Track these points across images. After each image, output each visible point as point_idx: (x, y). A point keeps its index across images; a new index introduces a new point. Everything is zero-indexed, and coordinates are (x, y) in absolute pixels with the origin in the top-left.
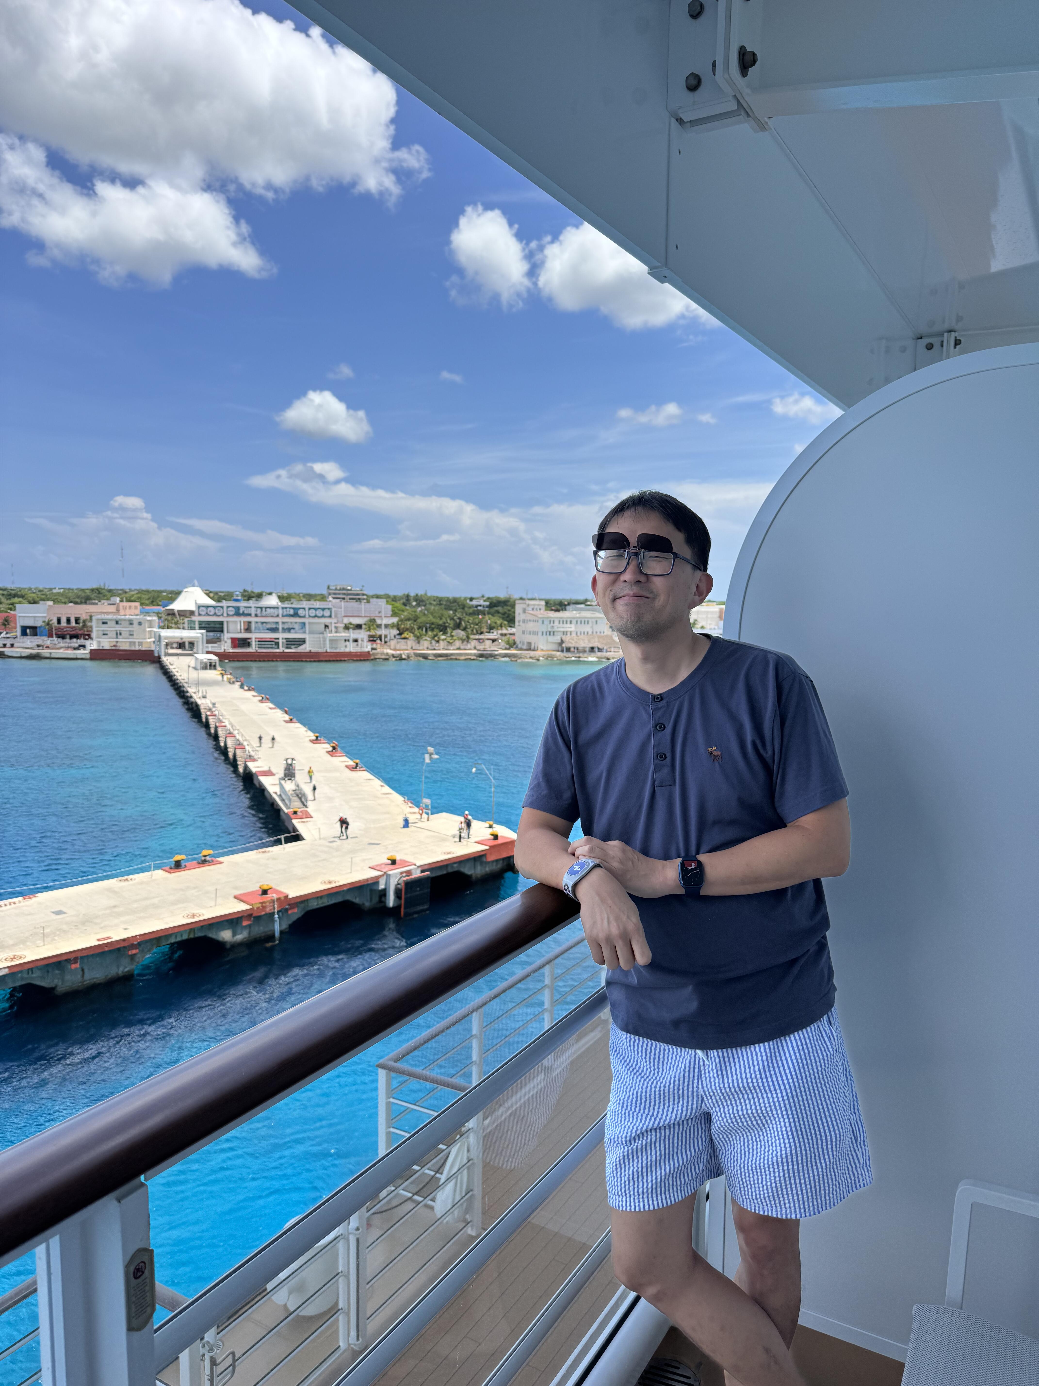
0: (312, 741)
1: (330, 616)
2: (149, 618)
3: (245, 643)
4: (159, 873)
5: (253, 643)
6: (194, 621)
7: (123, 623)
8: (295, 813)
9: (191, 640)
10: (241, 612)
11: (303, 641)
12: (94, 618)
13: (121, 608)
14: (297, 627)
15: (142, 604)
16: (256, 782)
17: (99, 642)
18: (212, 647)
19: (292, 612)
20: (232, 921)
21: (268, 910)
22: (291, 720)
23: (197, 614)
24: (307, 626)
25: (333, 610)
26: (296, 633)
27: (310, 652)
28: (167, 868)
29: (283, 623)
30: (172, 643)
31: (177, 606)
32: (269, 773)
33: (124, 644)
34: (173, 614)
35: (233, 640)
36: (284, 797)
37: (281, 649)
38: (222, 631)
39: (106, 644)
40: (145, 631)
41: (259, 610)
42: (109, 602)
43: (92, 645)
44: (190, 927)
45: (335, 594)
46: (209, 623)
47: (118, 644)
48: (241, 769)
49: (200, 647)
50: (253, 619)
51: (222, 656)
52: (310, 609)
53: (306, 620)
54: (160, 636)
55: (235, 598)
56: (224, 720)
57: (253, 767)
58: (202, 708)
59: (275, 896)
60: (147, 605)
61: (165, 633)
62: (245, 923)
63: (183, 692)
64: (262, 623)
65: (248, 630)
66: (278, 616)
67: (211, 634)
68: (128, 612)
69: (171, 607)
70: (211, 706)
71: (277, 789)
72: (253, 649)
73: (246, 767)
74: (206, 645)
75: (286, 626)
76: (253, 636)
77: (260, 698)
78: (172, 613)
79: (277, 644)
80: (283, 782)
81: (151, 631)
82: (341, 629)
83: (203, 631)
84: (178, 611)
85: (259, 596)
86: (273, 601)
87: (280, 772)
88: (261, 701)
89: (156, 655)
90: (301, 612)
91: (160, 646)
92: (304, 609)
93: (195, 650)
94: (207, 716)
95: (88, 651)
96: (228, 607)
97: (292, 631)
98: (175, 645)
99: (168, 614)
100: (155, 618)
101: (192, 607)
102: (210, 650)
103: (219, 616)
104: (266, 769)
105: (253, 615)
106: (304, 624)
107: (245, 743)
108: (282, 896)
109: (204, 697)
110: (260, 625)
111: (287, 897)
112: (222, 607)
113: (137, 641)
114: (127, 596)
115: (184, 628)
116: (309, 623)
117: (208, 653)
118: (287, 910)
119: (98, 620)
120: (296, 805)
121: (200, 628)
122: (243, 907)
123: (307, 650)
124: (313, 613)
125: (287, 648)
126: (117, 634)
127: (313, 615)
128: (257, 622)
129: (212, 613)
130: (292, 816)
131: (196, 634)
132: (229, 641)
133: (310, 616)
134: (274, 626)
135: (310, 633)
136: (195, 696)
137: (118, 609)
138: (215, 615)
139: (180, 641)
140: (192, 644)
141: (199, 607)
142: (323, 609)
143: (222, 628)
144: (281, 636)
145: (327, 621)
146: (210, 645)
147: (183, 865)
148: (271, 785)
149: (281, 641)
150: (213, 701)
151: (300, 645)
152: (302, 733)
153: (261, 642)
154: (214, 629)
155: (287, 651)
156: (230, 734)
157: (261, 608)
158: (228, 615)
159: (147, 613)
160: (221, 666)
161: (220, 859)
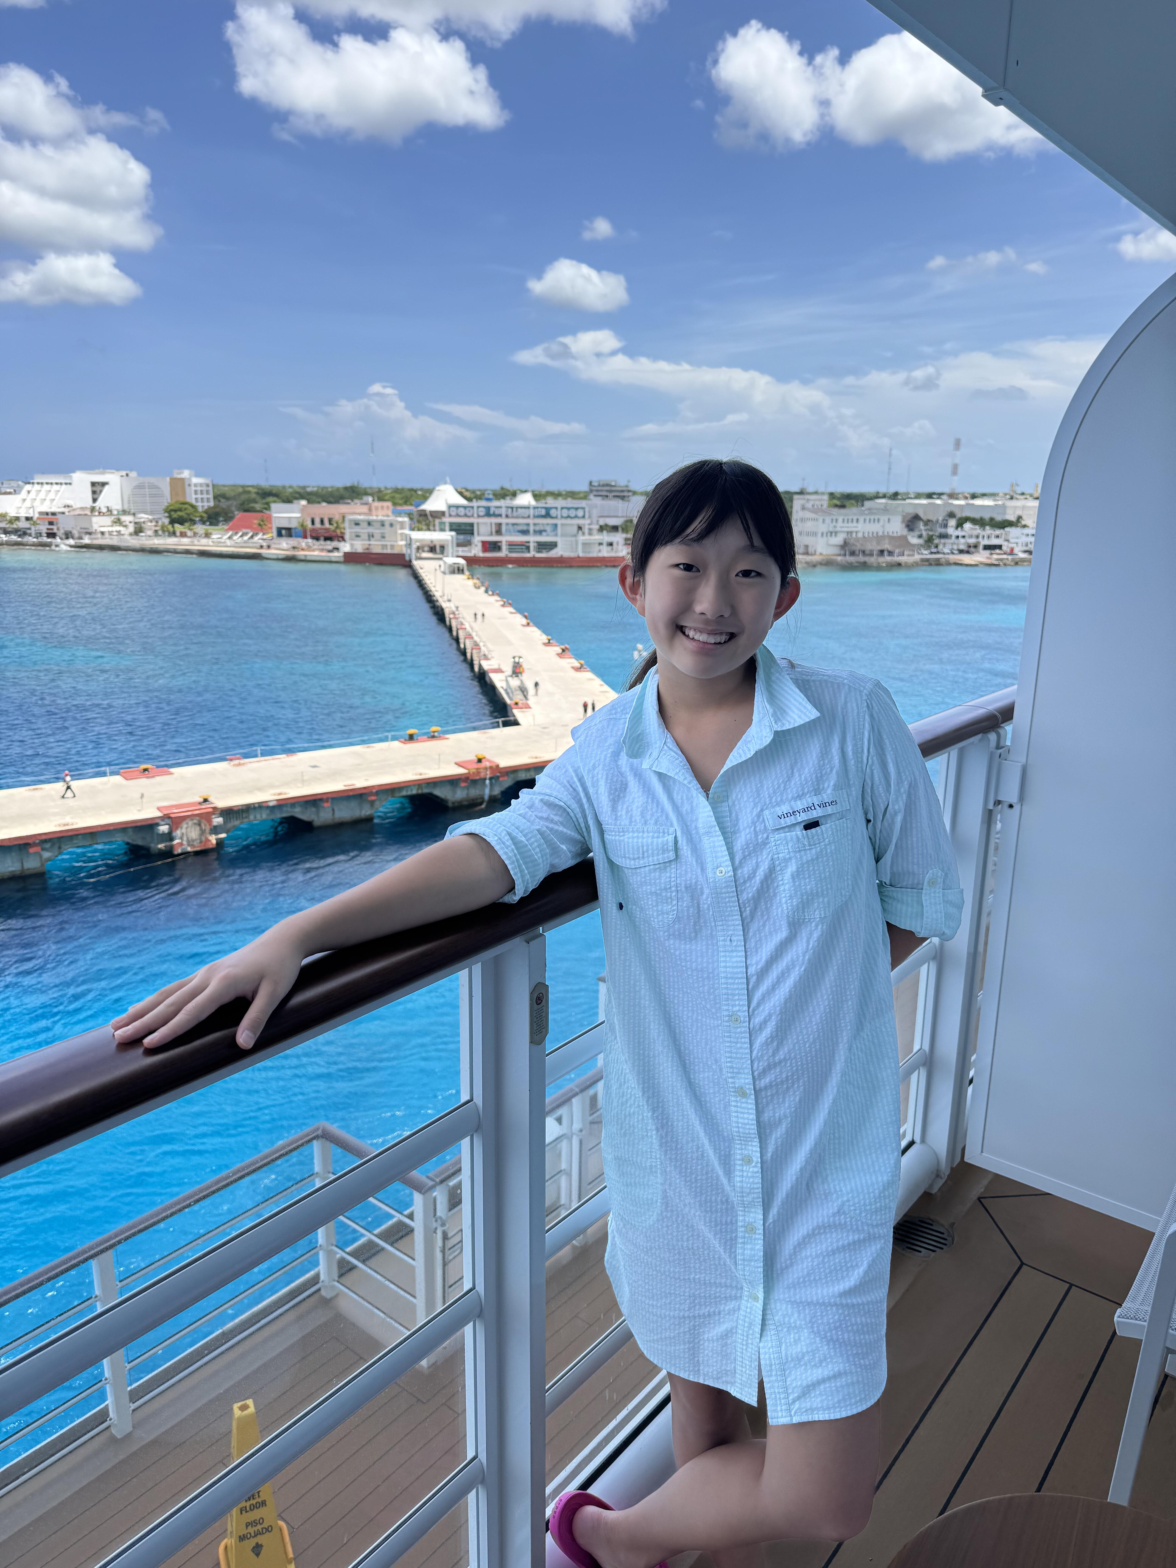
0: (545, 644)
1: (584, 517)
2: (400, 519)
3: (495, 546)
4: (396, 744)
5: (504, 547)
6: (444, 523)
7: (374, 524)
8: (516, 704)
9: (442, 543)
10: (491, 512)
11: (553, 545)
12: (346, 519)
13: (373, 509)
14: (548, 529)
15: (395, 504)
16: (487, 679)
17: (352, 545)
18: (463, 551)
19: (543, 512)
20: (452, 782)
21: (482, 775)
22: (528, 624)
23: (447, 514)
24: (559, 528)
25: (587, 510)
26: (548, 535)
27: (562, 557)
28: (403, 740)
29: (535, 524)
30: (423, 547)
31: (430, 506)
32: (499, 671)
33: (377, 547)
34: (426, 515)
35: (484, 543)
36: (509, 691)
37: (532, 553)
38: (473, 534)
39: (359, 546)
40: (396, 532)
41: (510, 510)
42: (363, 501)
43: (346, 547)
44: (419, 783)
45: (597, 491)
46: (459, 524)
47: (371, 547)
48: (476, 669)
49: (450, 551)
50: (503, 521)
51: (472, 561)
52: (562, 508)
53: (559, 522)
54: (411, 539)
55: (486, 496)
56: (464, 623)
57: (486, 665)
58: (447, 612)
59: (488, 764)
60: (401, 505)
61: (416, 535)
62: (463, 784)
63: (430, 596)
64: (513, 525)
65: (499, 532)
66: (529, 517)
67: (462, 537)
68: (380, 512)
69: (423, 507)
70: (454, 609)
71: (504, 685)
72: (504, 553)
73: (480, 666)
74: (456, 548)
75: (537, 528)
76: (504, 539)
77: (502, 603)
78: (423, 514)
79: (528, 548)
80: (510, 679)
81: (402, 534)
82: (595, 532)
83: (453, 533)
84: (431, 512)
85: (514, 495)
86: (525, 499)
87: (508, 669)
88: (503, 606)
89: (407, 558)
90: (553, 512)
91: (410, 548)
92: (556, 508)
93: (445, 554)
94: (450, 619)
95: (341, 554)
96: (478, 507)
97: (544, 533)
98: (426, 549)
99: (420, 515)
100: (406, 519)
101: (443, 508)
102: (461, 554)
103: (469, 517)
104: (496, 667)
105: (504, 516)
106: (556, 525)
107: (481, 644)
108: (494, 765)
109: (449, 601)
110: (510, 527)
111: (498, 766)
112: (472, 507)
113: (388, 543)
114: (380, 496)
115: (435, 530)
116: (562, 525)
117: (458, 556)
118: (498, 777)
119: (351, 521)
120: (518, 697)
121: (451, 530)
122: (461, 771)
123: (559, 555)
124: (565, 513)
125: (539, 552)
126: (369, 536)
127: (565, 515)
128: (507, 524)
129: (462, 514)
130: (513, 706)
131: (447, 536)
132: (480, 545)
133: (562, 517)
134: (525, 528)
135: (562, 535)
136: (440, 600)
137: (370, 510)
138: (466, 515)
139: (432, 545)
140: (442, 547)
141: (450, 507)
142: (577, 509)
143: (473, 530)
144: (532, 539)
145: (581, 522)
146: (460, 549)
147: (415, 737)
148: (498, 681)
149: (532, 546)
150: (457, 604)
151: (551, 549)
152: (537, 635)
153: (512, 546)
154: (464, 531)
155: (539, 555)
156: (469, 636)
157: (512, 508)
158: (479, 516)
159: (399, 514)
160: (469, 570)
161: (447, 736)
